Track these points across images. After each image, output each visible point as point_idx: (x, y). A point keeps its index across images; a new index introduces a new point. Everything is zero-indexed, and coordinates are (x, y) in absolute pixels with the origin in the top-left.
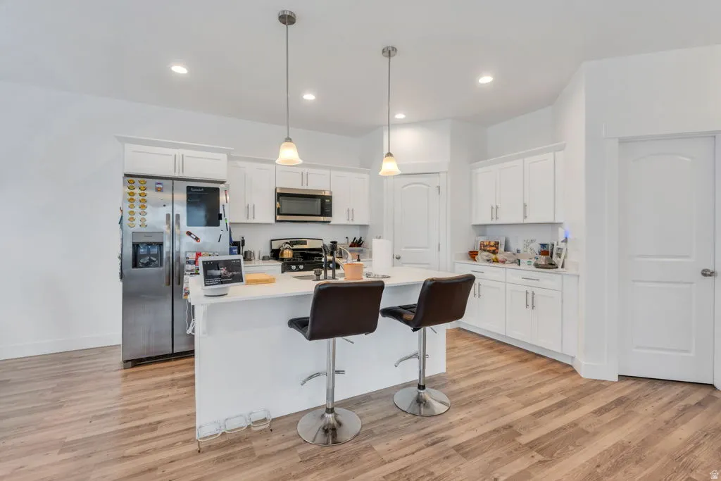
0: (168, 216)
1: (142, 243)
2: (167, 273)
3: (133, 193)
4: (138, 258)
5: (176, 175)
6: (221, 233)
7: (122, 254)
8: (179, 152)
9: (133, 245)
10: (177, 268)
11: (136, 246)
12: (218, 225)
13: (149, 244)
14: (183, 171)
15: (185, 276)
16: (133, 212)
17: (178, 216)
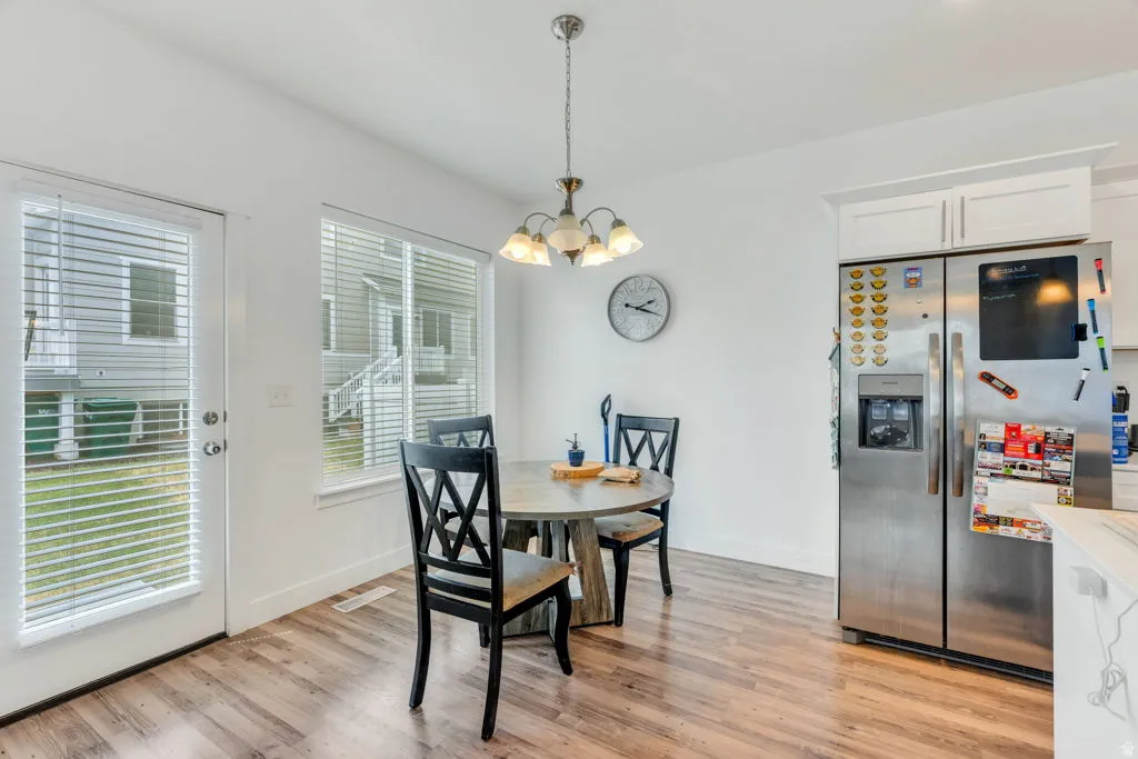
0: (934, 338)
1: (880, 397)
2: (933, 466)
3: (859, 296)
4: (869, 425)
5: (947, 247)
6: (1084, 375)
7: (839, 418)
8: (952, 195)
9: (860, 400)
10: (955, 457)
11: (865, 403)
12: (1075, 355)
13: (893, 400)
14: (963, 236)
15: (976, 479)
16: (860, 334)
17: (958, 337)
